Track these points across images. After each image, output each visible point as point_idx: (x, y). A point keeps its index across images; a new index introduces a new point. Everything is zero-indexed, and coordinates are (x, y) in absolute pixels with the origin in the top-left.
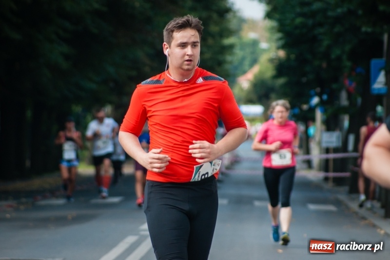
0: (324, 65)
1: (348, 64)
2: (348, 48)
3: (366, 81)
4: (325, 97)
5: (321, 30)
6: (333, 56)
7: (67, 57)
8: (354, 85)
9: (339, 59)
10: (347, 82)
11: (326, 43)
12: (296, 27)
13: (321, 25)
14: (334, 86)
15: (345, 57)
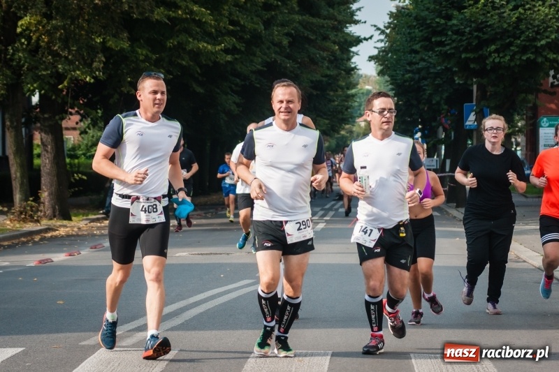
0: (426, 109)
1: (446, 107)
2: (445, 95)
3: (461, 119)
4: (426, 132)
5: (426, 83)
6: (434, 102)
7: (238, 105)
8: (449, 122)
9: (438, 103)
10: (443, 120)
11: (429, 92)
12: (405, 81)
13: (425, 78)
14: (434, 124)
15: (442, 102)
